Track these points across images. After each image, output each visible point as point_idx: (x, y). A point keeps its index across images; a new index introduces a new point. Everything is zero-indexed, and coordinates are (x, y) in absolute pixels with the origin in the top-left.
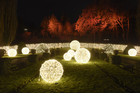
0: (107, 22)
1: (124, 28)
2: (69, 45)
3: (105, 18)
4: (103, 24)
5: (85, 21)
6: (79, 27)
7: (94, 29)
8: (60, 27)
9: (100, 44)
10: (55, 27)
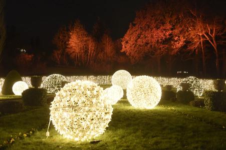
0: (184, 37)
1: (217, 48)
2: (109, 79)
3: (180, 29)
4: (176, 41)
5: (141, 34)
6: (128, 46)
7: (159, 51)
8: (91, 46)
9: (172, 79)
10: (81, 45)
